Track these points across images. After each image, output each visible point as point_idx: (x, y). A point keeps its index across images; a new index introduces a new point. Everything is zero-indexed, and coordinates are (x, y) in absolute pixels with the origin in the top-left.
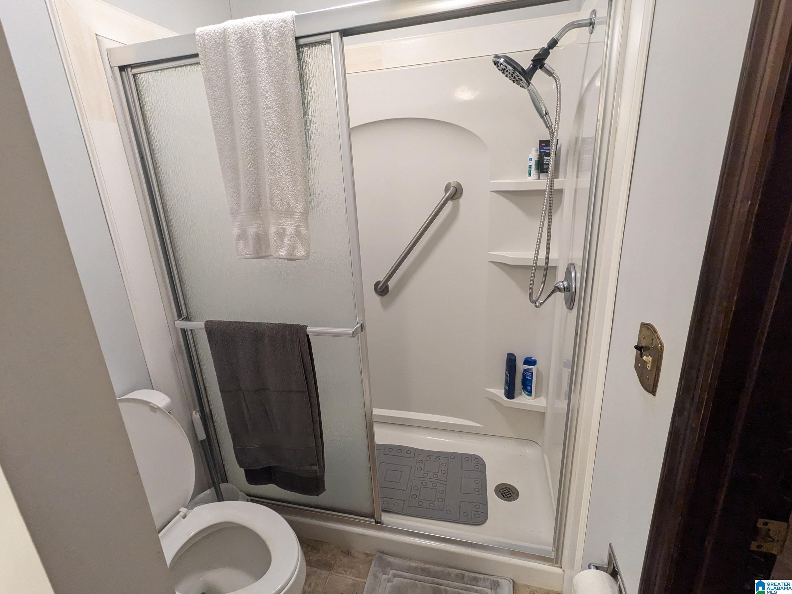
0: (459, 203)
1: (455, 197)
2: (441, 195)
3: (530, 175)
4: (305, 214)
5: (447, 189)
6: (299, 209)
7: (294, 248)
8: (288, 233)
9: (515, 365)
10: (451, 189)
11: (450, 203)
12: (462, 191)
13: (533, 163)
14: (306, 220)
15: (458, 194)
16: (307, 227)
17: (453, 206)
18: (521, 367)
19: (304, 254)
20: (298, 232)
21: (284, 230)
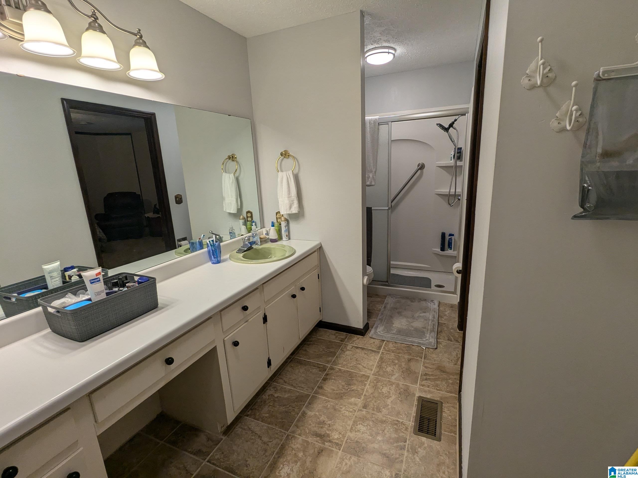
0: (423, 170)
1: (422, 168)
2: (416, 168)
3: (451, 160)
4: (375, 172)
5: (418, 166)
6: (374, 170)
7: (372, 182)
8: (370, 177)
9: (445, 236)
10: (420, 165)
11: (419, 171)
12: (425, 166)
13: (452, 156)
14: (375, 174)
15: (423, 167)
16: (375, 176)
17: (421, 172)
18: (447, 238)
19: (374, 184)
20: (373, 177)
21: (369, 176)
